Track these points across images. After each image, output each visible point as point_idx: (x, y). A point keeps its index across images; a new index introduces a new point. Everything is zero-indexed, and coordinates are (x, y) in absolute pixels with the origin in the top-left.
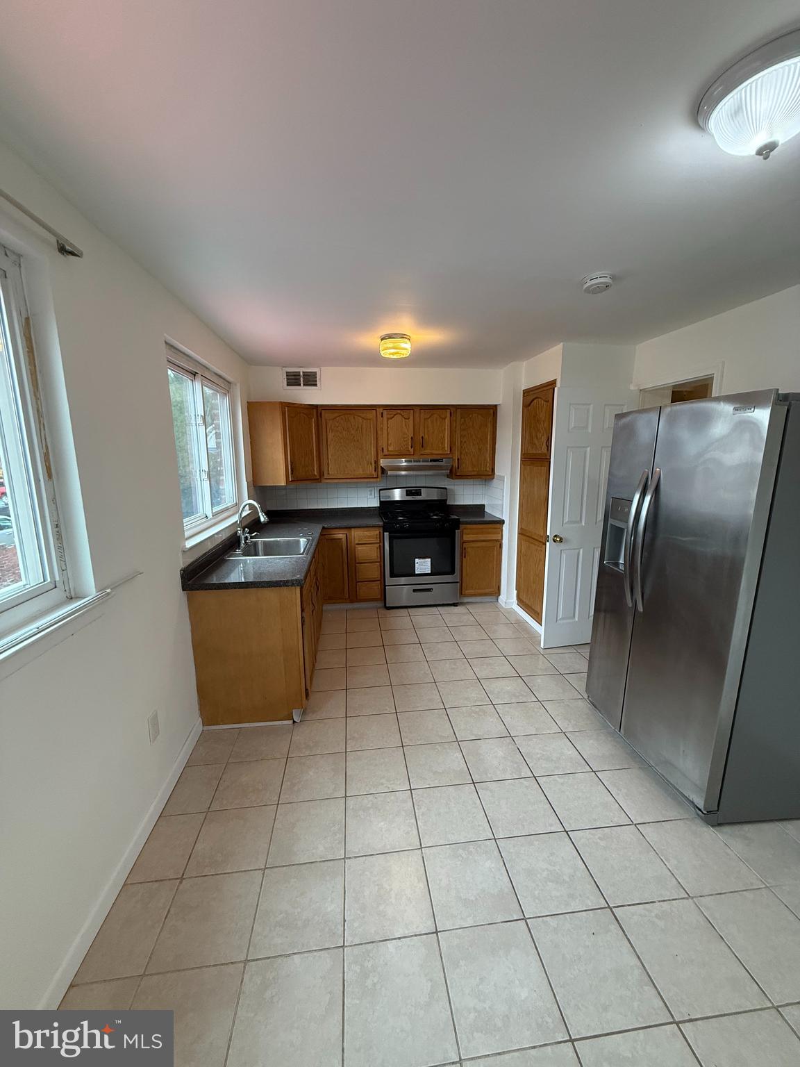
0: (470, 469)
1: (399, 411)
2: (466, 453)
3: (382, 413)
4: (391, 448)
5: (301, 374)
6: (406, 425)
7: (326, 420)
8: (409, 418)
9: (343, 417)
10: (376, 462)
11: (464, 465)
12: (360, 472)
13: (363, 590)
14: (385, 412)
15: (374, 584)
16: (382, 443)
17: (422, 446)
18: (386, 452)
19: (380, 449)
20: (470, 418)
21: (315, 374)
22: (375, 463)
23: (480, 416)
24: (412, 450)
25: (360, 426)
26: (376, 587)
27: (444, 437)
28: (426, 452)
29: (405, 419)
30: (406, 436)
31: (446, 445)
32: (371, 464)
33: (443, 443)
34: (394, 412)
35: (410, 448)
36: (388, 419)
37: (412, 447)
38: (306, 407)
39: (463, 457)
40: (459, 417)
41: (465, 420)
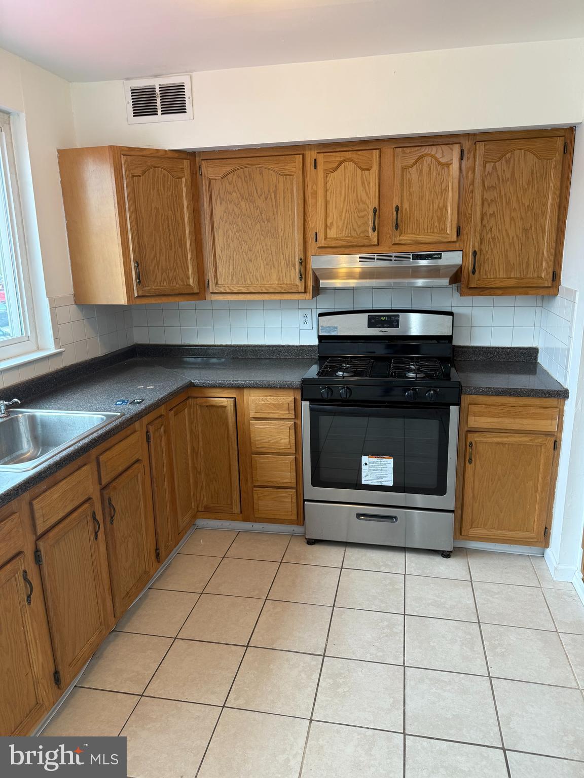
0: (502, 274)
1: (349, 155)
2: (494, 238)
3: (315, 160)
4: (332, 233)
5: (157, 90)
6: (363, 183)
7: (209, 180)
8: (369, 169)
9: (240, 172)
10: (304, 262)
11: (487, 267)
12: (273, 281)
13: (265, 502)
14: (321, 159)
15: (283, 493)
16: (316, 223)
17: (397, 227)
18: (322, 242)
19: (311, 235)
20: (508, 162)
21: (180, 88)
22: (301, 263)
23: (530, 156)
24: (374, 237)
25: (273, 190)
26: (288, 499)
27: (445, 206)
28: (405, 238)
29: (362, 169)
30: (362, 206)
31: (449, 224)
32: (294, 266)
33: (442, 219)
34: (338, 157)
35: (370, 230)
36: (327, 172)
37: (374, 230)
38: (170, 155)
39: (485, 248)
40: (479, 161)
41: (494, 168)
